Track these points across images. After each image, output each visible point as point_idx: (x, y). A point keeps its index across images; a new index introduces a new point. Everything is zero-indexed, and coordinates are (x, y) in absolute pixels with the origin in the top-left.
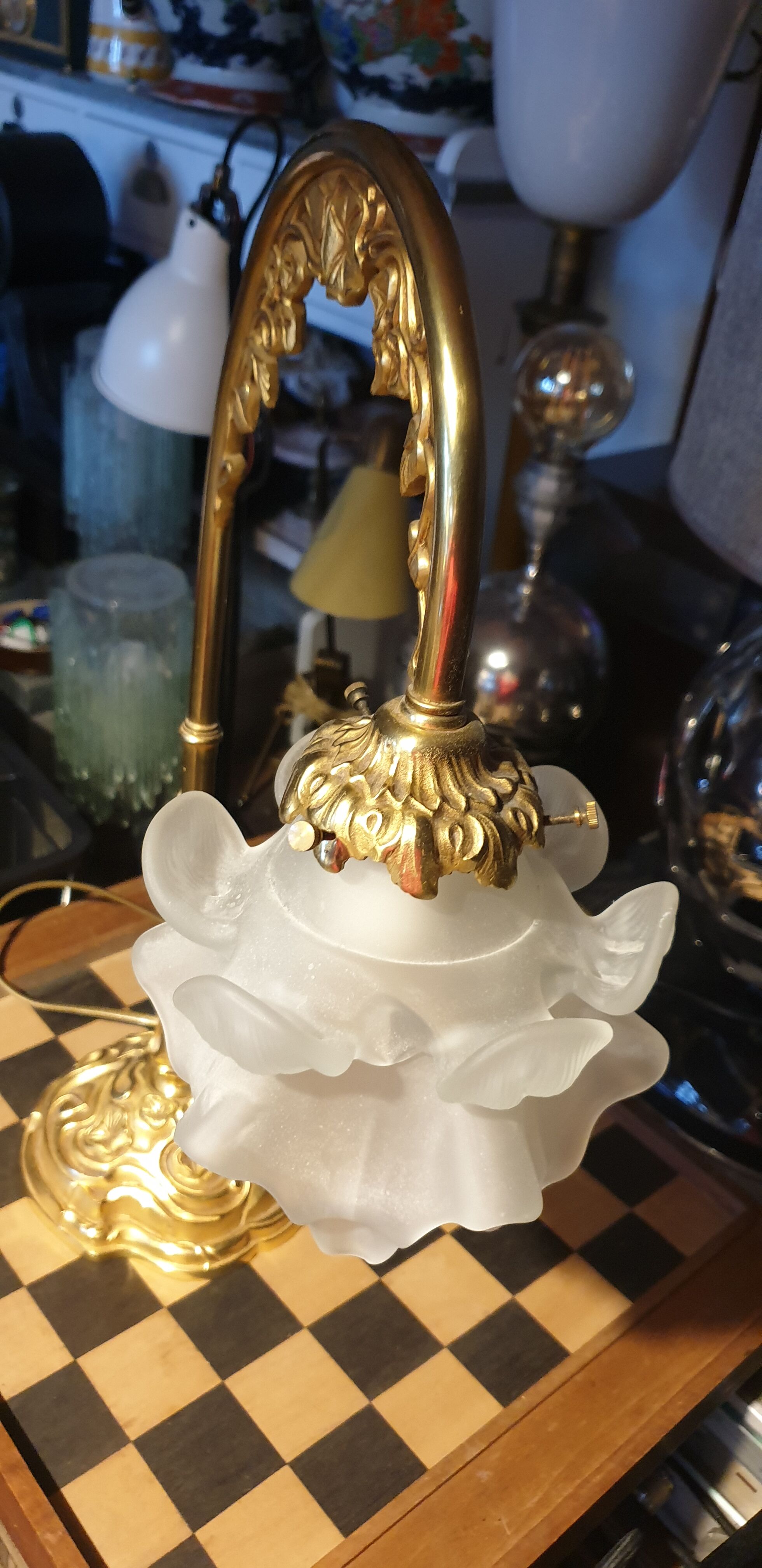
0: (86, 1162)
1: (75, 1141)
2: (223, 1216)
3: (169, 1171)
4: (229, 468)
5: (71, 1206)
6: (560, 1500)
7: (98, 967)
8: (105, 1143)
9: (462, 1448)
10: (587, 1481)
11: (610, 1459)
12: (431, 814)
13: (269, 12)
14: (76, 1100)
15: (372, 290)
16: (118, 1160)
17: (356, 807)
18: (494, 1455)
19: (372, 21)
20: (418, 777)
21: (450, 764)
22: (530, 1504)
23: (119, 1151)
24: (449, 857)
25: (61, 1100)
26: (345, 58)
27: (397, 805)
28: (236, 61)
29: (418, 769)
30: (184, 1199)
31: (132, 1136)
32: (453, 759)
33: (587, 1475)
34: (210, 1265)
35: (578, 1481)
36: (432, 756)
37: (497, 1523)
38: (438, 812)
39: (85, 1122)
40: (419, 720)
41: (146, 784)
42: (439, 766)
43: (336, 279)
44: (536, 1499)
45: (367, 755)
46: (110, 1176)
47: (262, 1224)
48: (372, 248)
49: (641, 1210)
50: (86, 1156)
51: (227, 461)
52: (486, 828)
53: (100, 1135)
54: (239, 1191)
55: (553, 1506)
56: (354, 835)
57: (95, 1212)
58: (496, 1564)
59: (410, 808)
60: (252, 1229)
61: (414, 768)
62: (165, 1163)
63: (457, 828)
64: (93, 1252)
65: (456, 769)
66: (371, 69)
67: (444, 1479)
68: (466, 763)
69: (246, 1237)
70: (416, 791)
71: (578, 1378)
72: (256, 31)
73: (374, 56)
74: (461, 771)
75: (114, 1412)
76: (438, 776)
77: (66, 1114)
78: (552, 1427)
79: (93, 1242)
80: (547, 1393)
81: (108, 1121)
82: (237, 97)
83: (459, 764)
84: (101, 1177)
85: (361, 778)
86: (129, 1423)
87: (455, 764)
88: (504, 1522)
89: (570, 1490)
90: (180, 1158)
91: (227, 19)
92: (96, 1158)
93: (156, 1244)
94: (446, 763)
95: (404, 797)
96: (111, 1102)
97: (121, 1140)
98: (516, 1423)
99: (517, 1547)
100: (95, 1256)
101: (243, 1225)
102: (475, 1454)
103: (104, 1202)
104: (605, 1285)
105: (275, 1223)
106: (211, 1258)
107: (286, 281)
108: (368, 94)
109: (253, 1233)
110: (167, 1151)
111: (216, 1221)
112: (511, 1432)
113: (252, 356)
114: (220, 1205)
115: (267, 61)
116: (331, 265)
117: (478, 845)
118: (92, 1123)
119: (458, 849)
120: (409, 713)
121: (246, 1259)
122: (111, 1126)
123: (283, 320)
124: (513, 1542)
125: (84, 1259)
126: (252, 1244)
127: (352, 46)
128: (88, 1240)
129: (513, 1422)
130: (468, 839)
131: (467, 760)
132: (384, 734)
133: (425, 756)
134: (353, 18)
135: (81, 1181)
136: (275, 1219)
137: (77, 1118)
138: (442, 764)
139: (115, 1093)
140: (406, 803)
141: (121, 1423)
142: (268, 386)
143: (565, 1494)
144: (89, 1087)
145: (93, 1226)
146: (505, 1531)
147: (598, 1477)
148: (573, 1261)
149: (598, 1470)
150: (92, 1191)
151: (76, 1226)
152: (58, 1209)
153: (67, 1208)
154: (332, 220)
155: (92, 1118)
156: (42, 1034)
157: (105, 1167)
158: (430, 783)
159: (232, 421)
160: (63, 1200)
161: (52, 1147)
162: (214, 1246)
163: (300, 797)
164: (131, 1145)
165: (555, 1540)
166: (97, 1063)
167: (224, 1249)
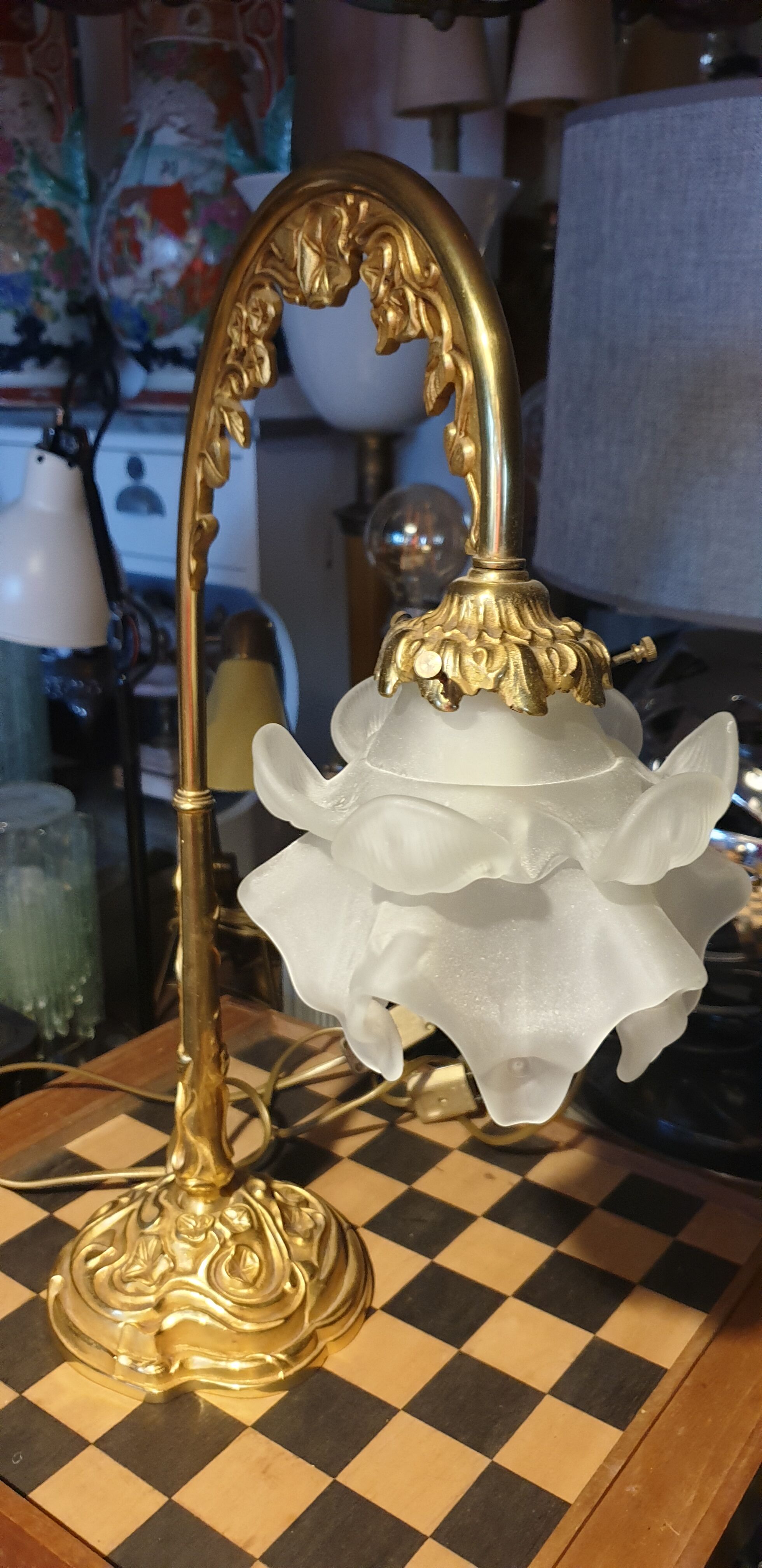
0: (129, 1300)
1: (111, 1282)
2: (287, 1319)
3: (220, 1287)
4: (205, 524)
5: (121, 1351)
6: (715, 1493)
7: (73, 1146)
8: (146, 1275)
9: (601, 1468)
10: (733, 1470)
11: (748, 1444)
12: (527, 643)
13: (56, 317)
14: (100, 1248)
15: (363, 272)
16: (164, 1288)
17: (460, 650)
18: (636, 1469)
19: (159, 303)
20: (504, 620)
21: (529, 606)
22: (689, 1503)
23: (163, 1277)
24: (551, 675)
25: (84, 1252)
26: (138, 337)
27: (496, 641)
28: (29, 365)
29: (503, 614)
30: (244, 1308)
31: (174, 1260)
32: (531, 602)
33: (731, 1464)
34: (284, 1374)
35: (726, 1472)
36: (513, 600)
37: (662, 1529)
38: (532, 641)
39: (117, 1264)
40: (492, 577)
41: (58, 1010)
42: (521, 608)
43: (320, 287)
44: (692, 1497)
45: (452, 618)
46: (159, 1306)
47: (327, 1322)
48: (359, 237)
49: (684, 1237)
50: (127, 1294)
51: (200, 521)
52: (576, 650)
53: (136, 1269)
54: (297, 1291)
55: (711, 1499)
56: (464, 672)
57: (151, 1349)
58: (678, 1562)
59: (507, 641)
60: (317, 1328)
61: (500, 613)
62: (213, 1279)
63: (551, 651)
64: (155, 1389)
65: (535, 611)
66: (163, 343)
67: (596, 1501)
68: (541, 605)
69: (313, 1337)
70: (505, 629)
71: (687, 1383)
72: (44, 337)
73: (163, 330)
74: (538, 613)
75: (228, 1535)
76: (521, 617)
77: (93, 1263)
78: (681, 1431)
79: (155, 1380)
80: (663, 1402)
81: (142, 1255)
82: (35, 394)
83: (535, 605)
84: (149, 1309)
85: (456, 631)
86: (250, 1542)
87: (533, 606)
88: (669, 1525)
89: (720, 1481)
90: (228, 1271)
91: (18, 330)
92: (139, 1293)
93: (222, 1364)
94: (525, 605)
95: (499, 634)
96: (142, 1234)
97: (163, 1266)
98: (646, 1435)
99: (691, 1543)
100: (159, 1394)
101: (307, 1326)
102: (617, 1471)
103: (160, 1333)
104: (676, 1304)
105: (339, 1318)
106: (285, 1365)
107: (255, 324)
108: (162, 365)
109: (320, 1332)
110: (214, 1265)
111: (281, 1325)
112: (643, 1444)
113: (222, 410)
114: (280, 1310)
115: (57, 362)
116: (310, 281)
117: (573, 664)
118: (126, 1262)
119: (557, 667)
120: (481, 574)
121: (317, 1364)
122: (146, 1259)
123: (255, 359)
124: (684, 1543)
125: (148, 1403)
126: (321, 1345)
127: (144, 325)
128: (148, 1378)
129: (642, 1434)
130: (563, 660)
131: (542, 603)
132: (464, 594)
133: (507, 600)
134: (142, 304)
135: (127, 1319)
136: (339, 1314)
137: (107, 1262)
138: (523, 607)
139: (142, 1224)
140: (503, 638)
141: (240, 1545)
142: (242, 429)
143: (718, 1486)
144: (110, 1233)
145: (151, 1363)
146: (674, 1533)
147: (744, 1462)
148: (639, 1292)
149: (741, 1456)
150: (143, 1326)
151: (133, 1369)
152: (110, 1357)
153: (118, 1354)
154: (305, 244)
155: (123, 1259)
156: (35, 1214)
157: (152, 1299)
158: (515, 621)
159: (203, 481)
160: (112, 1347)
161: (87, 1296)
162: (284, 1352)
163: (400, 666)
164: (173, 1270)
165: (726, 1526)
166: (111, 1212)
167: (295, 1353)
